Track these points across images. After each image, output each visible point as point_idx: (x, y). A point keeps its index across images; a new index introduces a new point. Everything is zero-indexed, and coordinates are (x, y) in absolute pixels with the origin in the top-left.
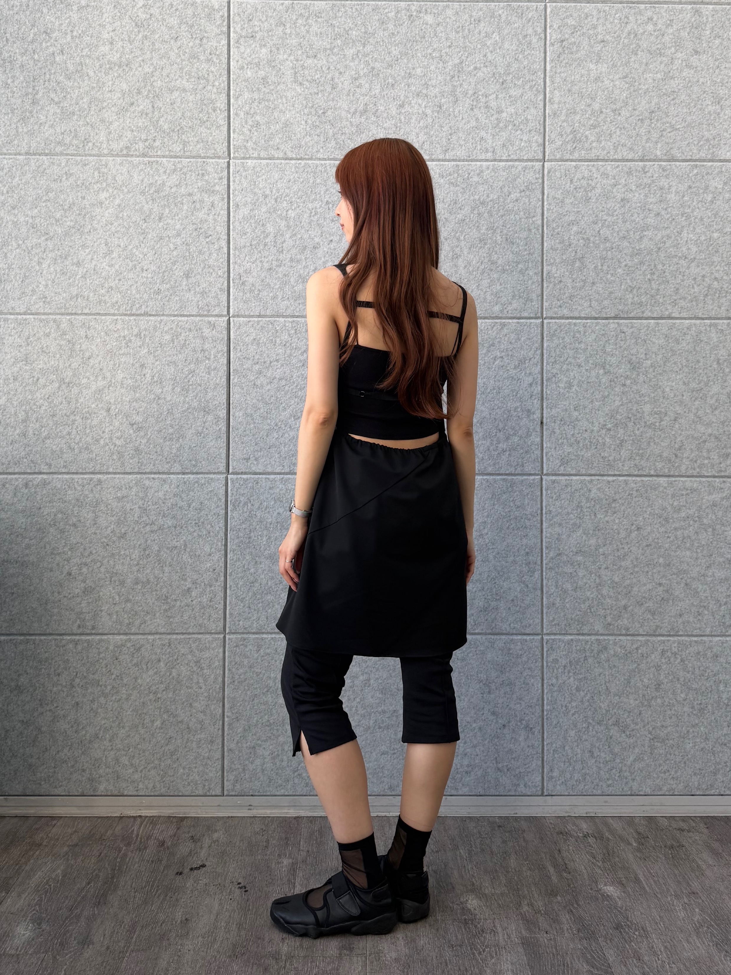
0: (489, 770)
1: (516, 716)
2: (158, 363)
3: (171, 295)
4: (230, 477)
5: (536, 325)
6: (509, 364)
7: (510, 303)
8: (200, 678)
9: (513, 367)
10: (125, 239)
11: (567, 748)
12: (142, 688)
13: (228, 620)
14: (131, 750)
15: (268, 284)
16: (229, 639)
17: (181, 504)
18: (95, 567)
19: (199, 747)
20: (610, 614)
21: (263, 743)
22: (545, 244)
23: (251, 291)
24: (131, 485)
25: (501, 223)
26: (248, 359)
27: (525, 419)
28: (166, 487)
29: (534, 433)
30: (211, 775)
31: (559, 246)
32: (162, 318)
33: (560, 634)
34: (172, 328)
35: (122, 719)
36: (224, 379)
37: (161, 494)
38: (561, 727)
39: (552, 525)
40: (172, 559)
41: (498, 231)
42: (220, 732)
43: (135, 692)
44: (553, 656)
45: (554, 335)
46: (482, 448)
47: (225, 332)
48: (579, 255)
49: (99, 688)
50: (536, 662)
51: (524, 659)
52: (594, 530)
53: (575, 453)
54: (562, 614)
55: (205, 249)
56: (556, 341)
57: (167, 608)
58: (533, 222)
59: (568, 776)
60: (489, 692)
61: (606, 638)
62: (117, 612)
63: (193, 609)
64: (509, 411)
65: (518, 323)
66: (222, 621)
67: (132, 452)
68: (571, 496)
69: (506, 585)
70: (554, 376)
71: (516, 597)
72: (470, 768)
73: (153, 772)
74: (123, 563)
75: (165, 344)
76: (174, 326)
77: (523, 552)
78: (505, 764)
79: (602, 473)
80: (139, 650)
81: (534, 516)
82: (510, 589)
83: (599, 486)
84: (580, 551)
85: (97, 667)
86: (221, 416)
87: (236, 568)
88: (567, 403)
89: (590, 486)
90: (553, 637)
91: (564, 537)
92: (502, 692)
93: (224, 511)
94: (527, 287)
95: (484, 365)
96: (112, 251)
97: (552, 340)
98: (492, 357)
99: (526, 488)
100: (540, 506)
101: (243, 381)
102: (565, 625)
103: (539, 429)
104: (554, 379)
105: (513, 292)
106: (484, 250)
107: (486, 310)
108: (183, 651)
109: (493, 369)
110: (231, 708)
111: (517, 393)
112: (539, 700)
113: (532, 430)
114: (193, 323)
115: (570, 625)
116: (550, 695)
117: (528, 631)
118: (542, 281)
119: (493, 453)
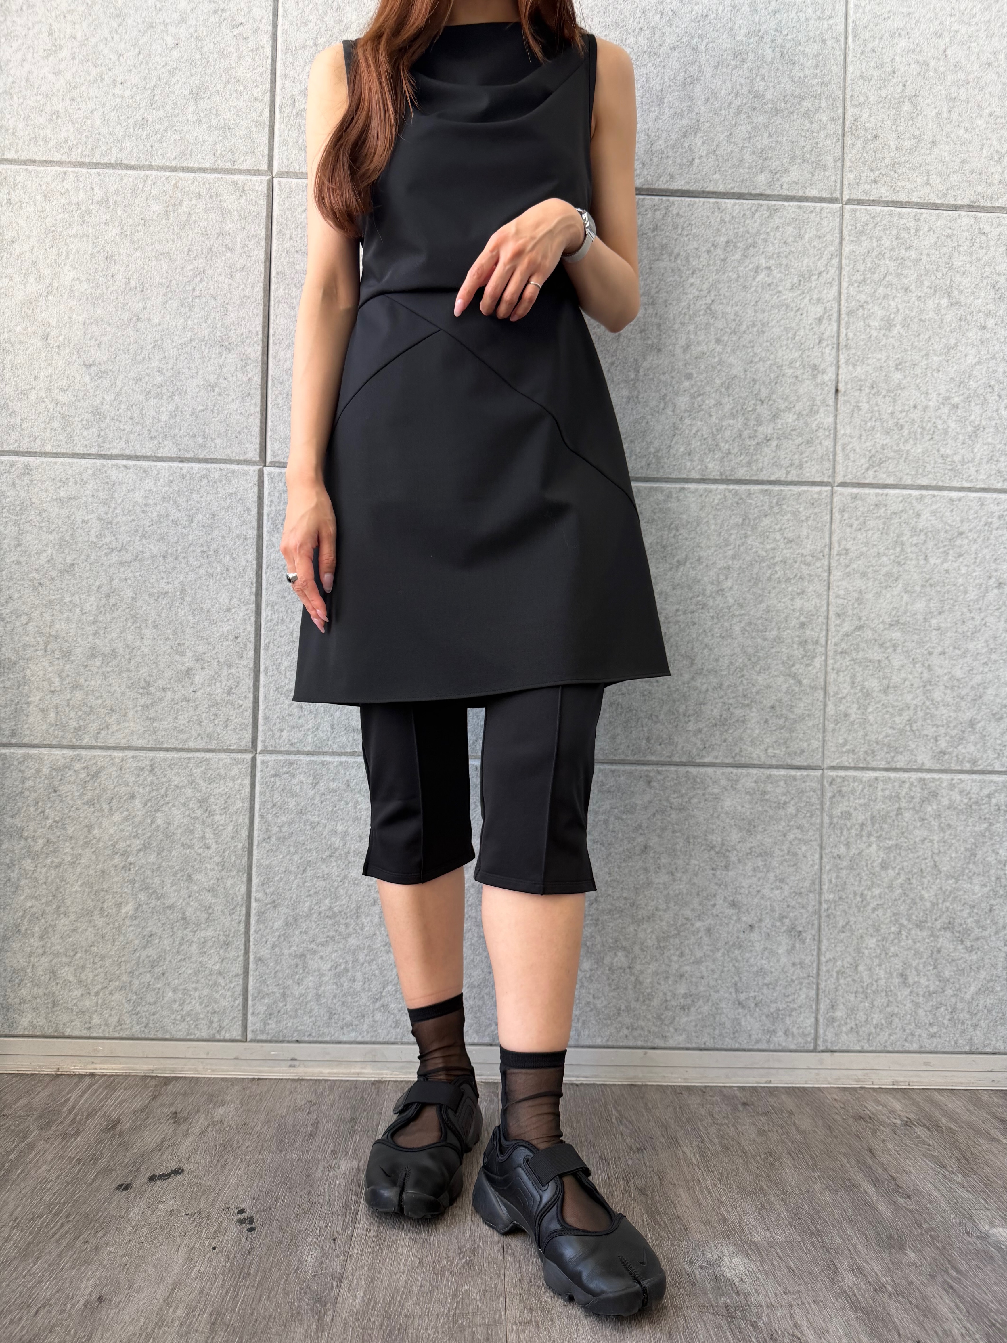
0: (723, 1005)
1: (773, 910)
2: (138, 253)
3: (166, 131)
4: (267, 470)
5: (832, 213)
6: (781, 281)
7: (786, 171)
8: (208, 830)
9: (789, 286)
10: (85, 24)
11: (861, 968)
12: (101, 845)
13: (260, 728)
14: (79, 955)
16: (261, 762)
17: (174, 514)
18: (18, 624)
19: (202, 954)
20: (946, 734)
21: (320, 948)
22: (850, 68)
24: (84, 477)
25: (773, 24)
27: (807, 382)
28: (149, 483)
29: (822, 410)
30: (224, 1003)
31: (876, 73)
32: (148, 173)
33: (856, 768)
34: (165, 191)
35: (64, 899)
36: (259, 290)
37: (138, 496)
38: (852, 931)
39: (848, 574)
40: (159, 615)
41: (768, 39)
42: (242, 927)
43: (88, 852)
44: (842, 807)
45: (862, 232)
46: (728, 433)
47: (263, 202)
48: (909, 91)
49: (22, 842)
50: (811, 816)
51: (791, 810)
52: (923, 586)
53: (895, 448)
54: (861, 734)
55: (232, 49)
56: (866, 244)
57: (149, 702)
58: (830, 27)
59: (861, 1016)
60: (726, 868)
61: (936, 776)
62: (56, 707)
63: (196, 707)
64: (780, 367)
65: (800, 207)
66: (250, 730)
67: (87, 416)
68: (884, 523)
69: (762, 679)
70: (861, 306)
71: (780, 701)
72: (689, 1001)
73: (117, 996)
74: (68, 619)
75: (153, 220)
76: (169, 187)
77: (794, 622)
78: (752, 994)
79: (940, 484)
80: (95, 776)
81: (817, 559)
82: (768, 687)
83: (934, 507)
84: (897, 621)
85: (20, 804)
86: (252, 356)
87: (275, 635)
88: (882, 356)
89: (918, 507)
90: (842, 773)
91: (870, 596)
92: (749, 867)
93: (255, 532)
94: (817, 143)
95: (737, 280)
96: (61, 47)
97: (858, 241)
98: (751, 266)
99: (805, 508)
100: (827, 540)
101: (293, 294)
102: (866, 752)
103: (831, 402)
104: (860, 312)
105: (792, 150)
106: (741, 73)
107: (743, 181)
108: (176, 781)
109: (753, 289)
110: (263, 884)
111: (795, 334)
112: (813, 883)
113: (819, 403)
114: (204, 184)
115: (873, 752)
116: (834, 875)
117: (798, 762)
118: (844, 134)
119: (748, 442)
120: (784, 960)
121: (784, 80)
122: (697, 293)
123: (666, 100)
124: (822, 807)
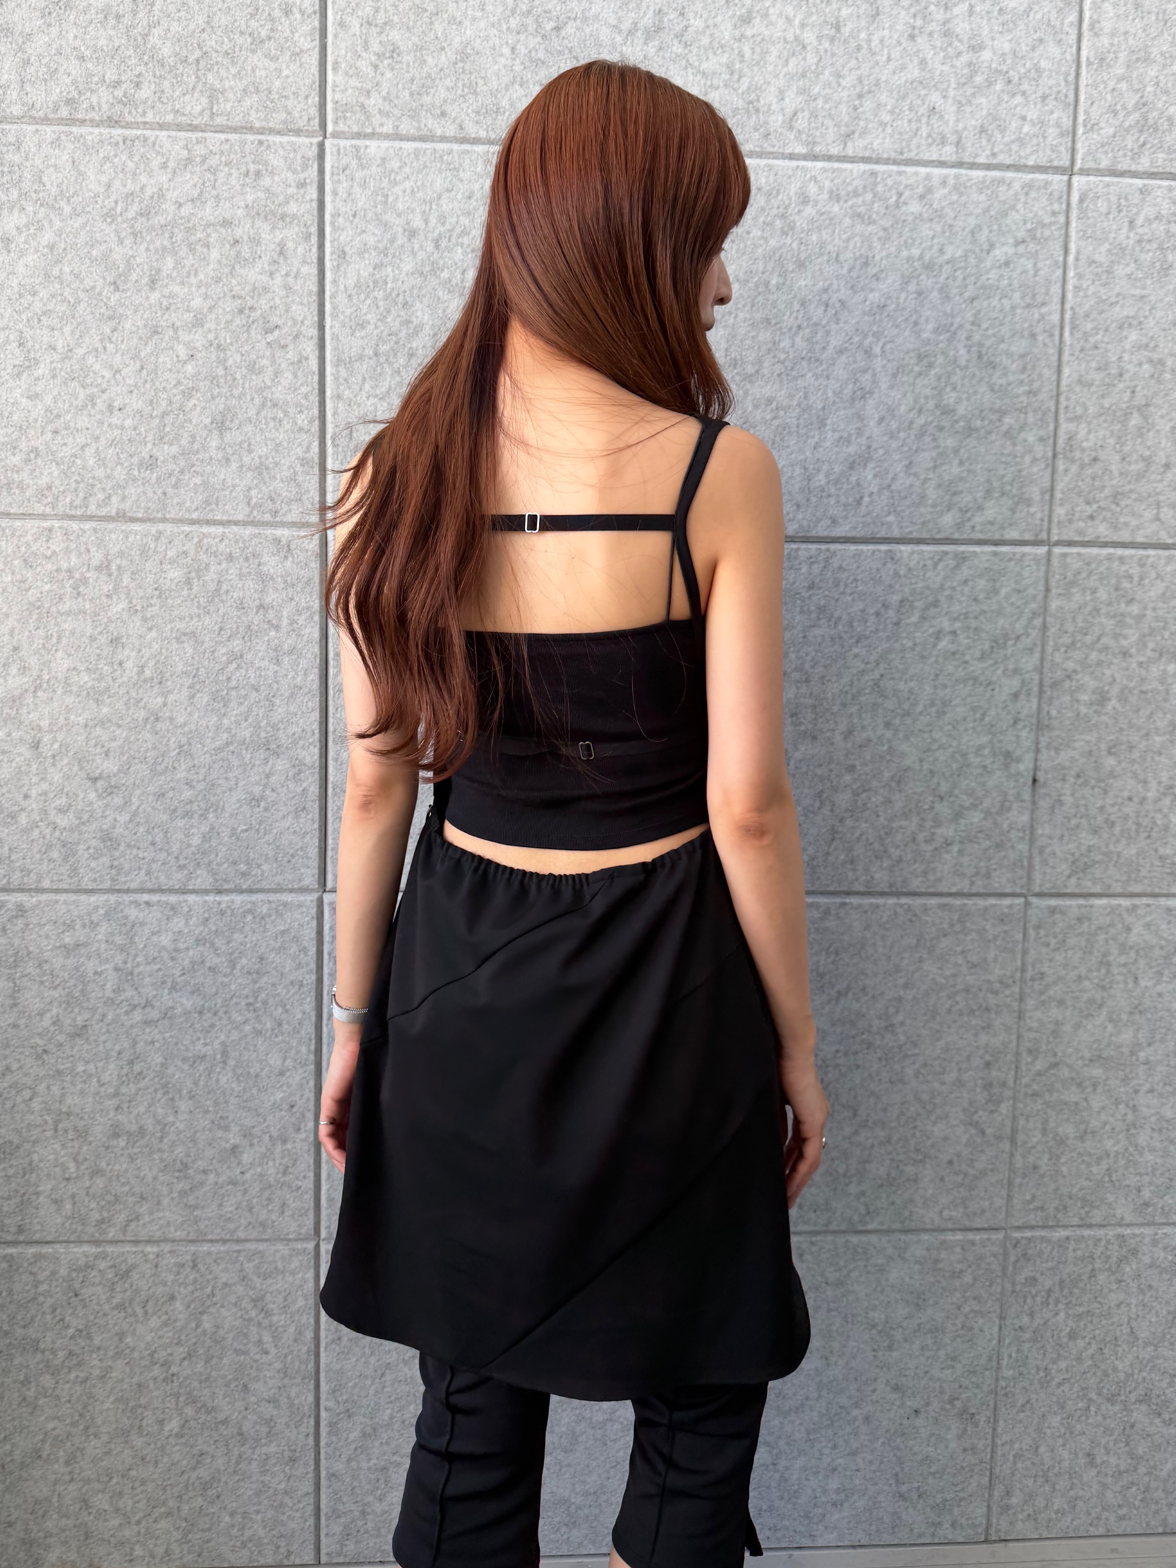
0: (882, 1498)
1: (942, 1392)
2: (153, 634)
3: (182, 472)
4: (327, 897)
5: (1036, 559)
6: (969, 648)
7: (981, 508)
8: (265, 1333)
9: (978, 654)
10: (67, 330)
11: (1042, 1450)
12: (136, 1355)
13: (324, 1214)
14: (114, 1481)
17: (212, 960)
18: (19, 1099)
19: (264, 1472)
20: (1150, 1184)
22: (1066, 371)
24: (95, 918)
25: (969, 316)
27: (998, 773)
28: (178, 923)
29: (1015, 806)
30: (292, 1525)
31: (1097, 377)
32: (161, 526)
33: (1044, 1227)
34: (185, 553)
35: (93, 1419)
36: (312, 677)
37: (165, 940)
38: (1032, 1410)
39: (1043, 1003)
40: (196, 1083)
41: (962, 335)
42: (311, 1441)
43: (120, 1363)
44: (1027, 1272)
45: (1073, 583)
46: (899, 836)
47: (315, 565)
48: (1139, 400)
49: (39, 1356)
50: (990, 1286)
51: (968, 1279)
52: (1131, 1013)
53: (1104, 849)
54: (1052, 1187)
55: (265, 362)
56: (1077, 597)
57: (187, 1187)
58: (1042, 317)
59: (1040, 1502)
60: (890, 1348)
61: (1137, 1231)
62: (73, 1196)
63: (245, 1192)
64: (964, 755)
65: (995, 554)
66: (311, 1215)
67: (94, 843)
68: (1088, 940)
69: (938, 1130)
70: (1069, 677)
71: (959, 1155)
72: (842, 1496)
73: (163, 1524)
74: (82, 1092)
75: (170, 590)
76: (190, 547)
77: (977, 1062)
78: (916, 1485)
79: (1157, 890)
80: (126, 1274)
81: (1008, 986)
82: (946, 1139)
83: (1148, 919)
84: (1100, 1057)
85: (33, 1312)
86: (306, 761)
88: (1092, 737)
89: (1129, 919)
90: (1028, 1234)
91: (1067, 1028)
92: (916, 1345)
93: (314, 977)
94: (1020, 471)
95: (913, 649)
96: (37, 362)
97: (1067, 595)
98: (931, 631)
99: (994, 926)
100: (1019, 963)
102: (1056, 1208)
103: (1027, 796)
104: (1067, 684)
105: (988, 481)
106: (926, 381)
107: (923, 523)
108: (224, 1278)
109: (933, 659)
110: (334, 1392)
111: (984, 715)
112: (990, 1359)
113: (1011, 798)
114: (236, 542)
115: (1065, 1208)
116: (1014, 1349)
117: (978, 1223)
118: (1055, 456)
119: (924, 847)
120: (953, 1445)
121: (981, 390)
122: (862, 666)
123: (829, 422)
124: (1004, 1274)
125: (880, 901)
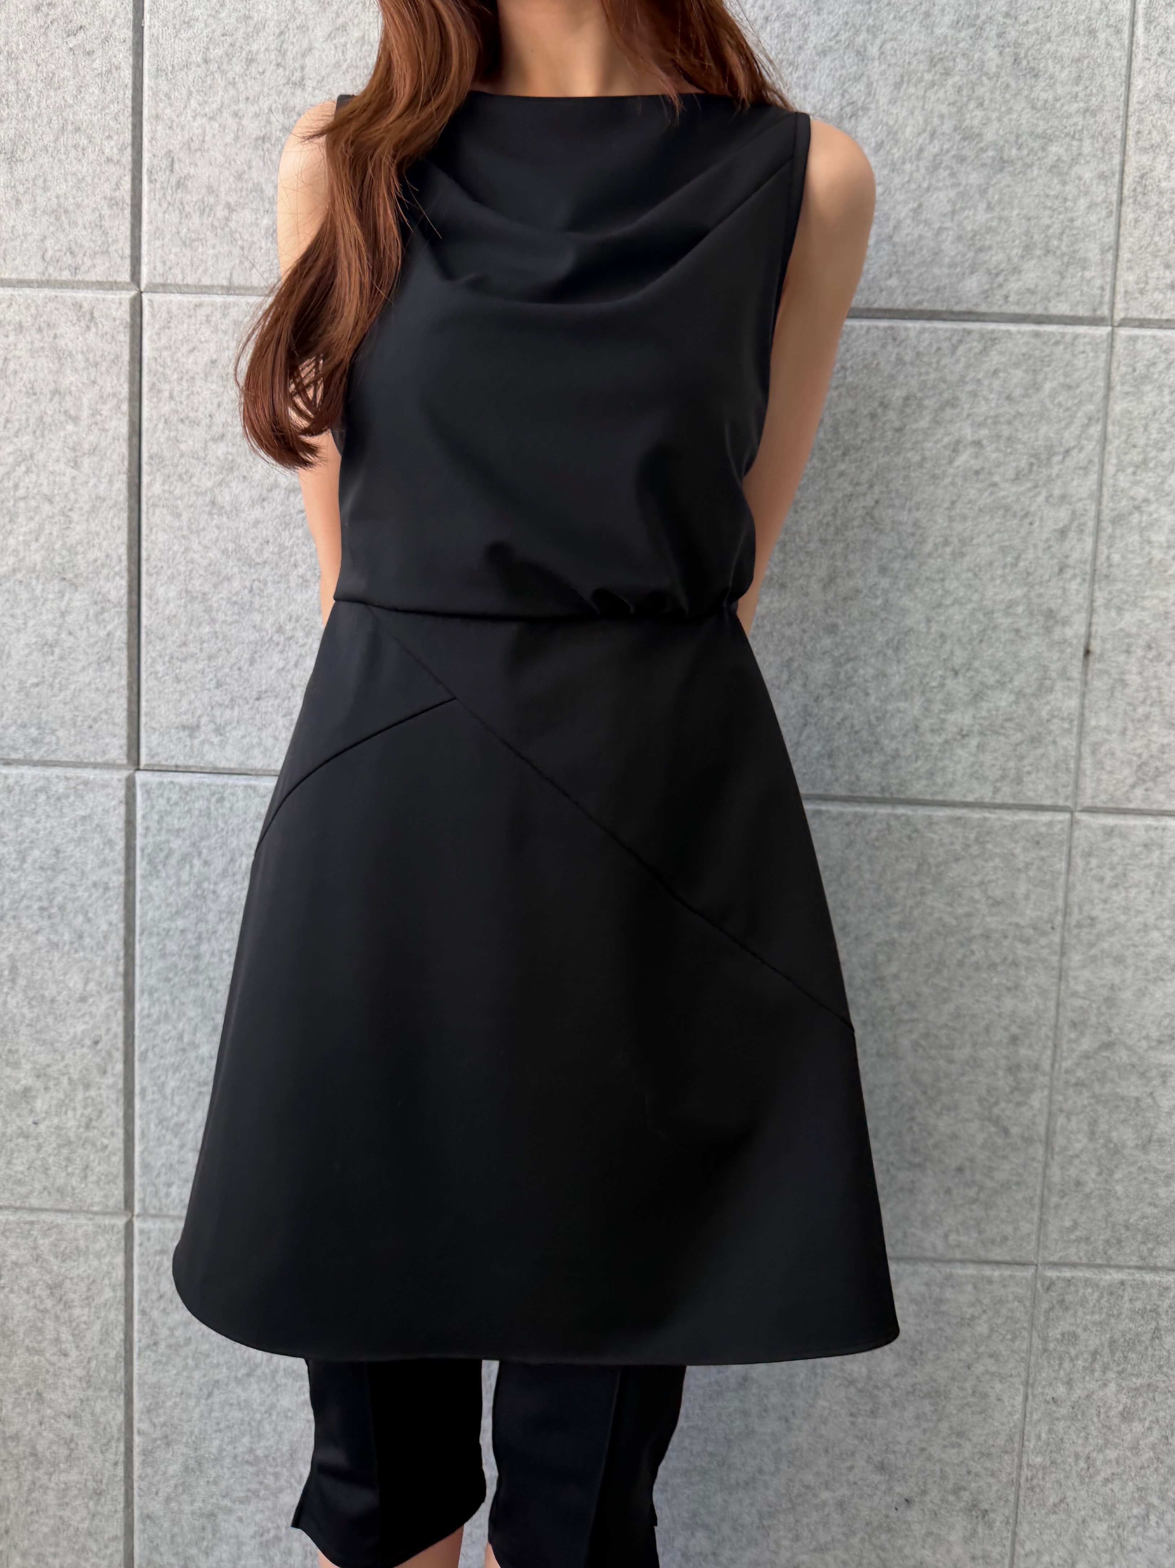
1: (944, 1477)
4: (140, 777)
5: (1094, 344)
6: (999, 465)
7: (1016, 270)
8: (64, 1329)
9: (1011, 474)
13: (138, 1181)
15: (258, 189)
16: (142, 1232)
19: (63, 1505)
21: (237, 1506)
22: (1138, 82)
23: (205, 209)
26: (196, 423)
27: (1036, 640)
29: (1059, 685)
33: (1089, 1266)
36: (121, 486)
38: (1068, 1513)
39: (1094, 959)
41: (991, 31)
42: (120, 1471)
44: (1064, 1325)
45: (1146, 378)
46: (896, 723)
47: (124, 338)
50: (1013, 1340)
51: (982, 1328)
54: (1101, 1212)
55: (65, 73)
56: (1151, 397)
58: (1105, 6)
60: (873, 1413)
63: (39, 1148)
64: (989, 614)
65: (1037, 335)
66: (120, 1182)
68: (1158, 876)
69: (944, 1125)
70: (1137, 508)
71: (972, 1160)
77: (1000, 1035)
81: (1044, 934)
82: (954, 1137)
86: (113, 596)
87: (158, 1041)
90: (1067, 1273)
91: (1127, 995)
92: (910, 1412)
93: (122, 878)
94: (1072, 220)
95: (920, 465)
97: (1137, 394)
98: (946, 440)
99: (1025, 849)
100: (1060, 903)
101: (177, 492)
102: (1107, 1241)
103: (1075, 672)
104: (1135, 518)
105: (1027, 233)
106: (941, 94)
107: (938, 289)
108: (14, 1255)
109: (948, 480)
110: (149, 1411)
111: (1018, 558)
112: (1011, 1439)
113: (1054, 675)
114: (28, 308)
115: (1119, 1241)
116: (1045, 1428)
117: (996, 1254)
118: (1121, 202)
119: (929, 738)
120: (958, 1550)
121: (1018, 107)
122: (850, 489)
124: (1032, 1324)
125: (869, 810)
